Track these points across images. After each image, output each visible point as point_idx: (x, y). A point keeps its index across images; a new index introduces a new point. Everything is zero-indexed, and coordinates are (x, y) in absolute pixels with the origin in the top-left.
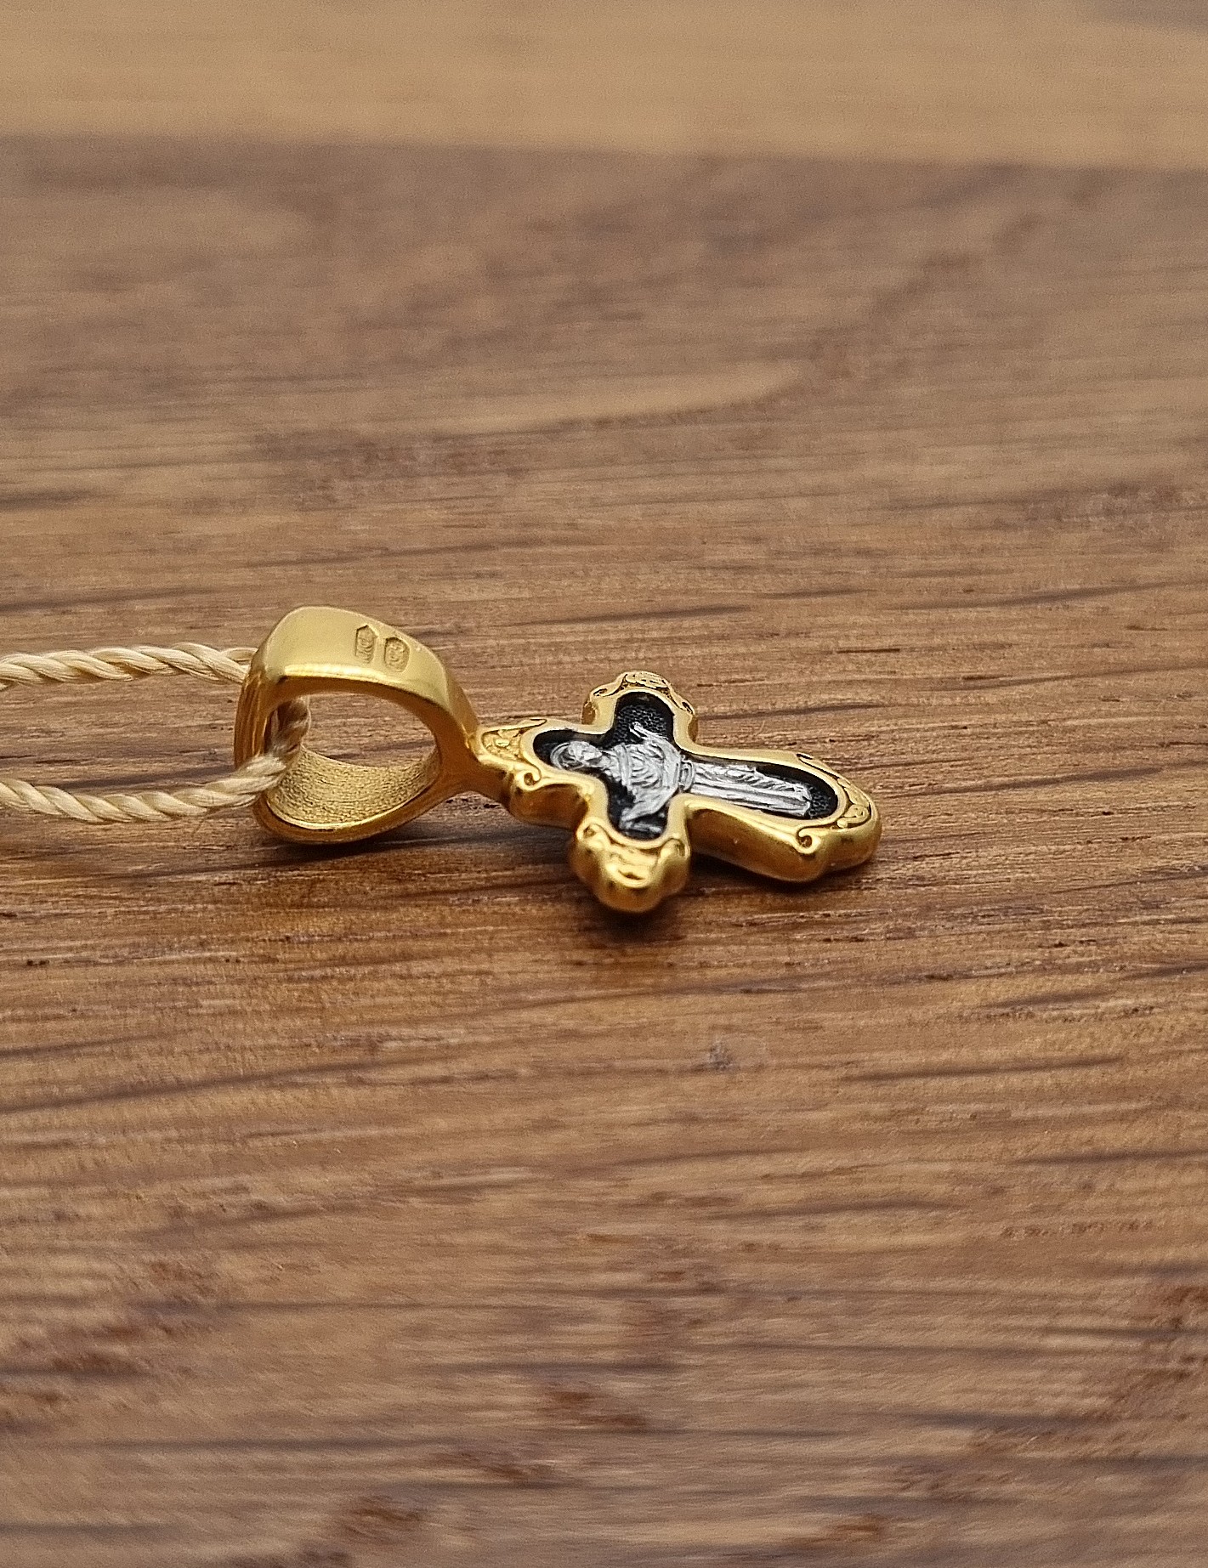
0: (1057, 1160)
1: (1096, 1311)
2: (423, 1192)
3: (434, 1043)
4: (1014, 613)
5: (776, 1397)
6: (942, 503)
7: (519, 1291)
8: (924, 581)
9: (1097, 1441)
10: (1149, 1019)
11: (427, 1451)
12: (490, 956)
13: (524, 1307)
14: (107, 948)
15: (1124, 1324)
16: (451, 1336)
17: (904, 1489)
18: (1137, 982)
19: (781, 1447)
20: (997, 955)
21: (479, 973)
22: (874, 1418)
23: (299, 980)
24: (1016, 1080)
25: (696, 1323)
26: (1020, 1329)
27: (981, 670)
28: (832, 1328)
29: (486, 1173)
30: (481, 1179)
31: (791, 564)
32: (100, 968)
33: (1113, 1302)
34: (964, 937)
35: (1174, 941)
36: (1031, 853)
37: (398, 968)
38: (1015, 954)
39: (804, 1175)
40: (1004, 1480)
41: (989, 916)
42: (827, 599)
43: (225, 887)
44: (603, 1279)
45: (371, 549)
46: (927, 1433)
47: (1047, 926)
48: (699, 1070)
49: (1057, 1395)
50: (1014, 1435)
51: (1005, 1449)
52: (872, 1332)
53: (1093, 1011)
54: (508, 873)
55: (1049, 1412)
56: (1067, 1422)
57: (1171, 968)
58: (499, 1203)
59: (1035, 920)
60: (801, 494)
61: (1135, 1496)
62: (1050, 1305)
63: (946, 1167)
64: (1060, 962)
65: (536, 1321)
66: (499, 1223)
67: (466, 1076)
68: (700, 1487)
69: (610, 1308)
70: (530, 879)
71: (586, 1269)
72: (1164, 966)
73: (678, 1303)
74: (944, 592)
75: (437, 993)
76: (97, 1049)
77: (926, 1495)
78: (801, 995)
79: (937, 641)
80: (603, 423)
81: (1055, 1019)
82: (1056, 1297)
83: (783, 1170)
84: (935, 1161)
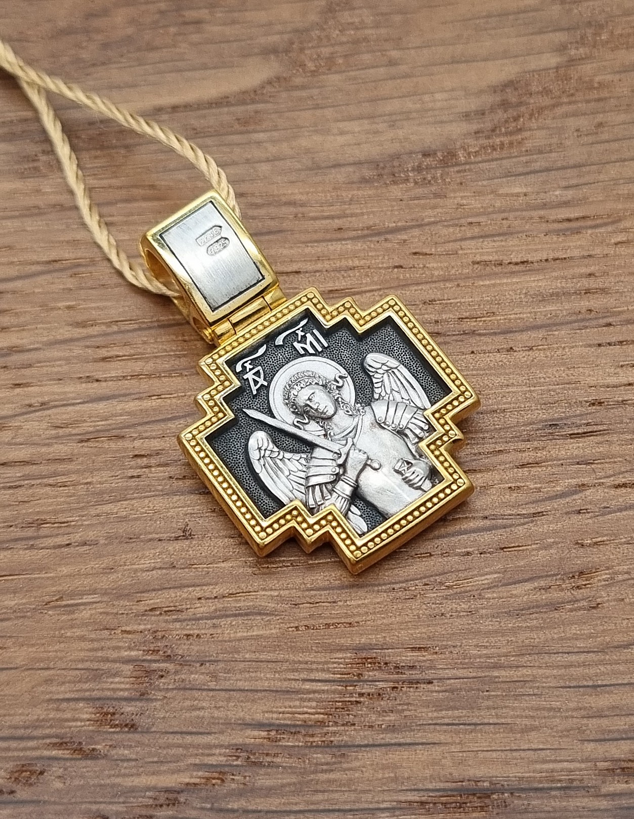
0: (324, 589)
1: (328, 671)
3: (66, 525)
4: (359, 245)
5: (190, 715)
6: (337, 165)
7: (92, 661)
8: (318, 224)
9: (317, 736)
11: (48, 741)
12: (92, 473)
13: (92, 669)
15: (338, 677)
16: (63, 683)
17: (233, 761)
19: (189, 739)
21: (87, 483)
22: (228, 724)
23: (10, 487)
25: (162, 676)
26: (295, 680)
27: (338, 285)
28: (217, 680)
29: (82, 599)
30: (80, 601)
31: (255, 212)
33: (335, 665)
37: (51, 481)
39: (216, 597)
40: (277, 756)
42: (271, 237)
44: (126, 654)
45: (55, 205)
46: (249, 732)
48: (177, 539)
49: (305, 713)
50: (283, 733)
51: (280, 740)
52: (233, 681)
54: (103, 423)
55: (300, 723)
56: (305, 725)
58: (85, 614)
60: (268, 160)
61: (327, 764)
62: (308, 667)
63: (276, 593)
65: (97, 675)
66: (86, 625)
68: (156, 759)
69: (128, 668)
70: (114, 426)
71: (118, 648)
73: (155, 666)
74: (327, 231)
75: (68, 497)
77: (244, 763)
79: (319, 266)
80: (175, 108)
82: (312, 662)
83: (207, 595)
84: (271, 590)
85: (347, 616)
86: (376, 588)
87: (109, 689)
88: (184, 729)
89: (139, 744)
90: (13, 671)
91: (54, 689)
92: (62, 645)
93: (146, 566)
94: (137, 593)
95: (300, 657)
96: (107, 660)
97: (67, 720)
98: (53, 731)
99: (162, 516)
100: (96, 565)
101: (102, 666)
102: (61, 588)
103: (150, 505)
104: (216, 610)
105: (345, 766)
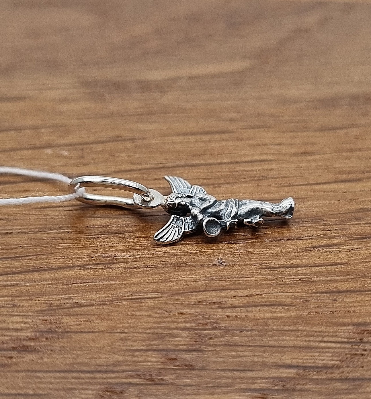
0: (326, 293)
1: (337, 336)
2: (127, 300)
3: (132, 257)
5: (234, 360)
6: (297, 101)
7: (156, 329)
8: (290, 125)
9: (335, 374)
10: (356, 252)
11: (126, 373)
12: (150, 232)
13: (157, 333)
14: (31, 229)
15: (345, 340)
16: (135, 341)
17: (274, 387)
18: (353, 241)
19: (236, 374)
20: (310, 233)
22: (265, 366)
23: (90, 238)
24: (313, 269)
25: (211, 338)
26: (312, 341)
27: (307, 150)
28: (253, 340)
30: (145, 296)
32: (28, 235)
33: (341, 334)
34: (298, 228)
35: (365, 229)
36: (321, 204)
37: (121, 235)
38: (315, 233)
39: (246, 296)
40: (306, 384)
41: (307, 222)
43: (68, 212)
44: (182, 325)
45: (116, 114)
46: (282, 370)
47: (325, 225)
48: (213, 266)
49: (324, 360)
50: (308, 371)
51: (306, 375)
52: (265, 341)
53: (339, 250)
55: (320, 365)
56: (325, 367)
57: (363, 237)
58: (151, 303)
59: (322, 223)
61: (345, 389)
62: (322, 334)
63: (291, 294)
64: (329, 235)
65: (161, 337)
66: (151, 309)
67: (141, 267)
68: (211, 385)
69: (184, 333)
71: (177, 322)
72: (361, 236)
73: (205, 332)
75: (133, 243)
76: (28, 258)
77: (281, 388)
78: (247, 244)
81: (327, 252)
82: (324, 332)
83: (240, 295)
84: (287, 292)
85: (345, 307)
86: (364, 293)
87: (170, 345)
88: (232, 368)
89: (197, 376)
90: (97, 334)
91: (129, 343)
92: (134, 320)
93: (192, 279)
94: (188, 292)
95: (315, 329)
96: (169, 329)
97: (141, 362)
98: (130, 368)
99: (202, 254)
100: (156, 278)
101: (164, 331)
102: (131, 290)
103: (193, 248)
104: (248, 303)
105: (360, 391)
